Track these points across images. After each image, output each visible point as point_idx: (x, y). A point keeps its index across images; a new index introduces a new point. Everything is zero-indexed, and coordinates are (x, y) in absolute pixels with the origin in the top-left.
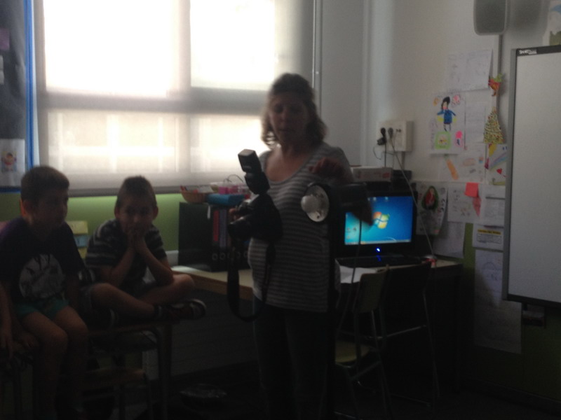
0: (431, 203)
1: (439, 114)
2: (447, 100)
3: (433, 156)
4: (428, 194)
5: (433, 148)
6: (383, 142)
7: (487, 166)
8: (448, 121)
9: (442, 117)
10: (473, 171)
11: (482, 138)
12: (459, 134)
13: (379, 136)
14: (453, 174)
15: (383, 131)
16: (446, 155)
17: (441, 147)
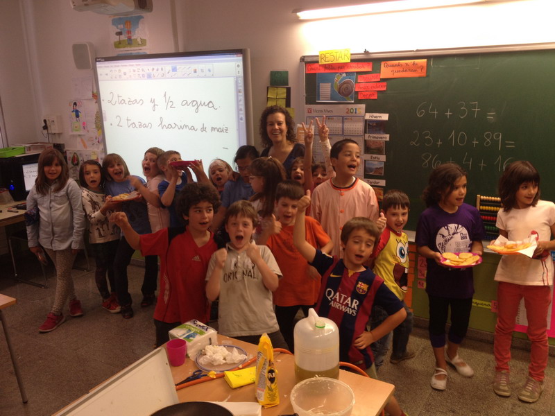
0: (76, 162)
1: (73, 111)
2: (75, 104)
3: (73, 136)
4: (74, 157)
5: (72, 131)
6: (45, 127)
7: (99, 142)
8: (77, 116)
9: (74, 113)
10: (93, 144)
11: (94, 127)
12: (84, 123)
13: (44, 124)
14: (85, 146)
15: (45, 121)
16: (79, 135)
17: (76, 131)
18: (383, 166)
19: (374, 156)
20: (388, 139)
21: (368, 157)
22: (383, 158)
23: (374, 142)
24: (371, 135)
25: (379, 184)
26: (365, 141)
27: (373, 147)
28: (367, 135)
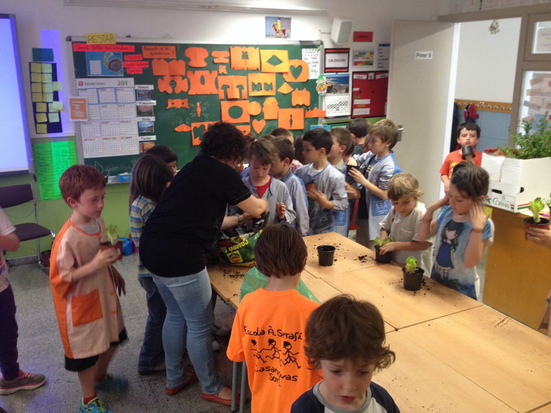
18: (153, 125)
19: (145, 118)
20: (155, 104)
21: (140, 119)
22: (153, 119)
23: (144, 107)
24: (142, 102)
25: (151, 139)
26: (137, 107)
27: (144, 111)
28: (138, 102)
